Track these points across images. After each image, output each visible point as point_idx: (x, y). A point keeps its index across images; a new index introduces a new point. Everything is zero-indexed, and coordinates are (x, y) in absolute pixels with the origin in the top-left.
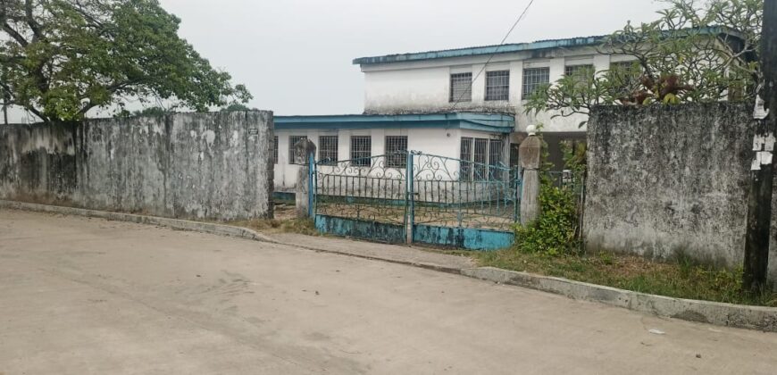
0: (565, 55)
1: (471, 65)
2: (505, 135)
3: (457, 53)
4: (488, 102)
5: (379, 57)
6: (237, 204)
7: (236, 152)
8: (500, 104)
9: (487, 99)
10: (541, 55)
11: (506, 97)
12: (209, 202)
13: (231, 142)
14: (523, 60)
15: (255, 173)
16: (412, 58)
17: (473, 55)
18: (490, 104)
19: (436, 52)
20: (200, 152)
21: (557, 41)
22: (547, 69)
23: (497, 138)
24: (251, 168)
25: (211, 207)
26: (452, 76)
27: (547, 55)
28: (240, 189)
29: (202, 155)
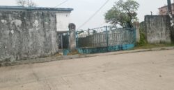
6: (40, 51)
7: (37, 29)
12: (19, 53)
13: (34, 25)
15: (50, 37)
20: (10, 30)
24: (48, 35)
25: (20, 55)
28: (41, 44)
29: (12, 32)
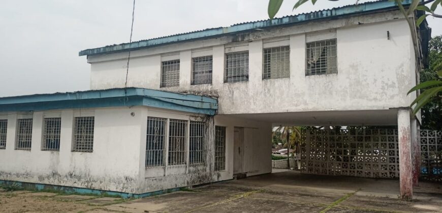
0: (263, 38)
1: (178, 52)
2: (208, 117)
3: (165, 41)
4: (194, 86)
5: (100, 48)
8: (204, 87)
9: (193, 83)
10: (240, 39)
11: (210, 81)
14: (224, 45)
16: (127, 47)
17: (179, 42)
18: (195, 88)
19: (146, 41)
21: (254, 22)
22: (247, 53)
23: (199, 119)
26: (164, 63)
27: (246, 39)
